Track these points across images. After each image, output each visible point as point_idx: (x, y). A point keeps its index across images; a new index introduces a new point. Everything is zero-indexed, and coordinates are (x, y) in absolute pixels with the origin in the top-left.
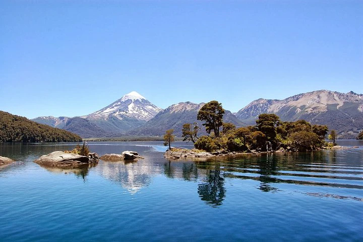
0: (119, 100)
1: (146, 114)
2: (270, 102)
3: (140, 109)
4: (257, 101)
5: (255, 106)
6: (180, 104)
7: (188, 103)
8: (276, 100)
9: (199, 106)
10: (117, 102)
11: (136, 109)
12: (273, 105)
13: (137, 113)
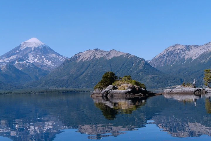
0: (18, 48)
1: (49, 63)
2: (188, 48)
3: (42, 58)
4: (173, 47)
5: (171, 53)
6: (88, 51)
7: (97, 50)
8: (195, 46)
9: (109, 53)
10: (15, 50)
11: (37, 58)
12: (192, 51)
13: (39, 62)
